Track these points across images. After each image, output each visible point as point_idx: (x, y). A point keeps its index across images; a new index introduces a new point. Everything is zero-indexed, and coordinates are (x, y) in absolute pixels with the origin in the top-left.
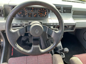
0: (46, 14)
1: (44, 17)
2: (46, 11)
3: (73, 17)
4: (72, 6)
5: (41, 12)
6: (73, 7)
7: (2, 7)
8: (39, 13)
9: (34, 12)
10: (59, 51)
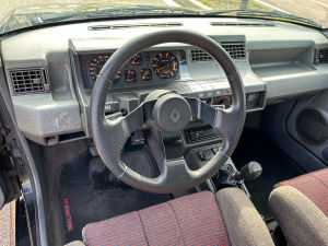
0: (177, 67)
1: (171, 77)
2: (176, 60)
3: (253, 69)
4: (243, 36)
5: (161, 65)
6: (248, 39)
7: (42, 60)
8: (155, 68)
9: (142, 67)
10: (232, 178)
